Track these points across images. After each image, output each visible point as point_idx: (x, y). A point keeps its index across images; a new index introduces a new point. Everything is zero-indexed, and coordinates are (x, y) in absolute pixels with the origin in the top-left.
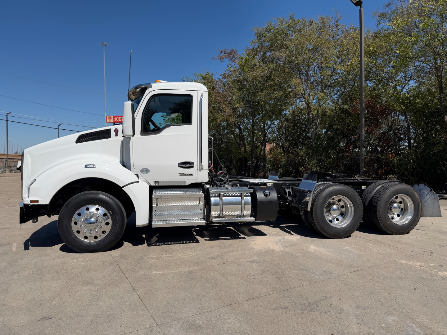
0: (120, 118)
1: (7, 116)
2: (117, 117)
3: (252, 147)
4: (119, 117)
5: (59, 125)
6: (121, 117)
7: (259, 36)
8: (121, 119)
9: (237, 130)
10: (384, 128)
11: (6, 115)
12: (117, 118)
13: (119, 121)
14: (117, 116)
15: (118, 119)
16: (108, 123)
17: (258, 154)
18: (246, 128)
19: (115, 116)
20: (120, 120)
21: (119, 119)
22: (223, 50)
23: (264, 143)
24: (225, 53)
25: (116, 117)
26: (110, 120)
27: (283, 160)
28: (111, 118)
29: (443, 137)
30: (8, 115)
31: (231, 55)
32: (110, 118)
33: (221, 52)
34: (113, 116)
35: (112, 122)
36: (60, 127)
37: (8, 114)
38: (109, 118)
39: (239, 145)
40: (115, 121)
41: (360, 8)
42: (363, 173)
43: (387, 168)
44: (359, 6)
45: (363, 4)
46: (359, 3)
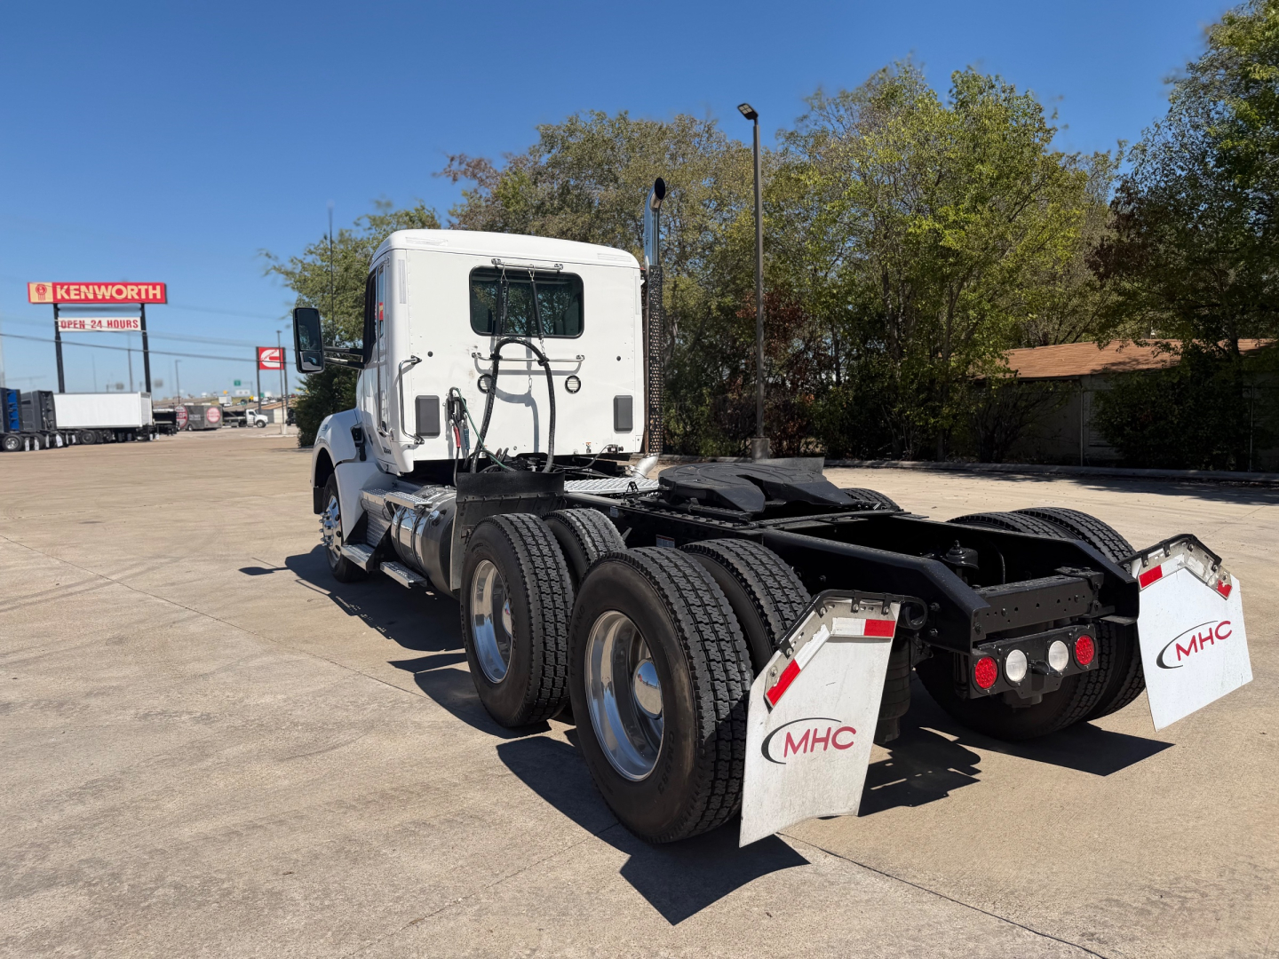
0: (75, 290)
2: (66, 287)
4: (72, 287)
6: (77, 287)
7: (549, 140)
8: (77, 292)
10: (798, 344)
12: (64, 290)
13: (73, 297)
14: (66, 284)
15: (68, 292)
16: (34, 303)
19: (59, 284)
20: (76, 295)
21: (72, 293)
22: (457, 155)
24: (460, 163)
25: (62, 285)
26: (39, 294)
28: (44, 289)
29: (887, 366)
31: (476, 169)
32: (41, 290)
33: (452, 159)
34: (51, 284)
35: (47, 300)
38: (38, 290)
40: (59, 297)
41: (754, 124)
42: (762, 429)
43: (802, 420)
44: (752, 121)
45: (759, 119)
46: (752, 116)
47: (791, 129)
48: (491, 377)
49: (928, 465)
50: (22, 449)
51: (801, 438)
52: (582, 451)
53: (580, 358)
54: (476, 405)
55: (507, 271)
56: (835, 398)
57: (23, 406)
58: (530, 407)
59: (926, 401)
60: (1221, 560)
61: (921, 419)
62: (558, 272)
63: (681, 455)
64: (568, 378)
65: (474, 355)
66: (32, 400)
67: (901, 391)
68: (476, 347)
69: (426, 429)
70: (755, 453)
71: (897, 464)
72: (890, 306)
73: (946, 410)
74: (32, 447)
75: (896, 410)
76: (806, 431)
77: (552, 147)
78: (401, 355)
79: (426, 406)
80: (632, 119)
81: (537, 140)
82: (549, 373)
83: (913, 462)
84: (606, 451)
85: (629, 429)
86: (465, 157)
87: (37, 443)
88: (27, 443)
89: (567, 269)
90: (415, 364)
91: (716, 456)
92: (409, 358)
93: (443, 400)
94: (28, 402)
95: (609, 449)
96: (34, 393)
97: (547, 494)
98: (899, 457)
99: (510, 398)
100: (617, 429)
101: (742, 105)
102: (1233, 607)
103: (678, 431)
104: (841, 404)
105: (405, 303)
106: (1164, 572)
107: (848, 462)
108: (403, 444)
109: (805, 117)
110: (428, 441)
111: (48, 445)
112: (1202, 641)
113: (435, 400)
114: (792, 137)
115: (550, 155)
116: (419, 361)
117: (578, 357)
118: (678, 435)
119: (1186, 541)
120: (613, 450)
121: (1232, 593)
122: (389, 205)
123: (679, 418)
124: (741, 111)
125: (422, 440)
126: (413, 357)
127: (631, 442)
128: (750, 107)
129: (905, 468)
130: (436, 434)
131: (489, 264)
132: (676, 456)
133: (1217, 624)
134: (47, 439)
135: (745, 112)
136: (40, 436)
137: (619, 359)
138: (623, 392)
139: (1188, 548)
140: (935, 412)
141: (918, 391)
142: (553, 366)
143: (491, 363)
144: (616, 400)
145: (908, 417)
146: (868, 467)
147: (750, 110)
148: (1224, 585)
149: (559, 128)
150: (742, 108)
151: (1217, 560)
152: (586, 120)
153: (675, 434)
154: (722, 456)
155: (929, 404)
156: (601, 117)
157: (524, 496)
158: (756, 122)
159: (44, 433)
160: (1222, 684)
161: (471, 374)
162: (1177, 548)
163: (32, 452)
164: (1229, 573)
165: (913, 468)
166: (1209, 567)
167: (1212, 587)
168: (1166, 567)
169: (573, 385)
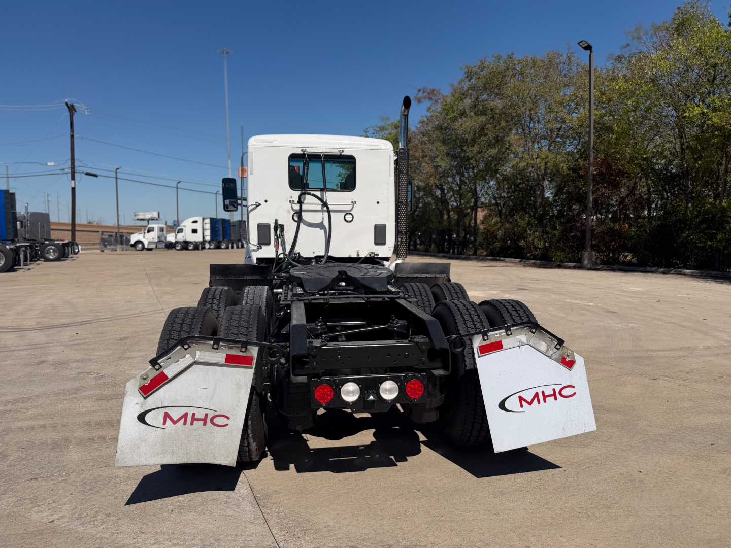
1: (116, 172)
3: (459, 215)
5: (178, 183)
7: (469, 75)
9: (438, 193)
11: (115, 170)
17: (467, 225)
18: (451, 188)
22: (422, 88)
23: (475, 208)
24: (424, 93)
27: (500, 233)
29: (681, 205)
30: (118, 171)
31: (432, 95)
33: (419, 91)
36: (179, 186)
37: (118, 169)
39: (440, 212)
41: (589, 53)
42: (589, 246)
43: (621, 241)
44: (589, 51)
45: (593, 49)
46: (588, 48)
47: (618, 53)
48: (299, 213)
49: (703, 273)
50: (227, 248)
51: (619, 252)
52: (354, 255)
53: (354, 203)
54: (290, 229)
55: (308, 155)
56: (641, 226)
57: (232, 228)
58: (323, 230)
59: (705, 229)
60: (564, 342)
61: (701, 242)
62: (341, 154)
63: (541, 261)
64: (346, 214)
65: (290, 202)
66: (236, 225)
67: (689, 223)
68: (292, 197)
69: (264, 240)
70: (584, 261)
71: (680, 272)
72: (686, 165)
73: (719, 237)
74: (233, 247)
75: (684, 235)
76: (624, 248)
77: (471, 78)
78: (251, 201)
79: (263, 229)
80: (517, 57)
81: (462, 75)
82: (329, 211)
83: (692, 271)
84: (368, 256)
85: (384, 243)
86: (427, 89)
87: (235, 245)
88: (230, 245)
89: (346, 153)
90: (257, 206)
91: (562, 261)
92: (255, 204)
93: (272, 226)
94: (234, 226)
95: (370, 255)
96: (237, 221)
97: (262, 277)
98: (685, 267)
99: (311, 225)
100: (376, 243)
101: (581, 42)
102: (578, 375)
103: (539, 246)
104: (645, 231)
105: (252, 174)
106: (504, 346)
107: (648, 269)
108: (251, 249)
109: (628, 45)
110: (264, 247)
111: (240, 246)
112: (545, 397)
113: (269, 226)
114: (619, 59)
115: (470, 83)
116: (260, 205)
117: (352, 202)
118: (540, 249)
119: (529, 327)
120: (372, 255)
121: (575, 367)
122: (388, 119)
123: (541, 238)
124: (581, 46)
125: (261, 247)
126: (257, 203)
127: (386, 250)
128: (586, 43)
129: (686, 275)
130: (269, 244)
131: (299, 151)
132: (538, 261)
133: (561, 387)
134: (240, 244)
135: (584, 46)
136: (237, 242)
137: (378, 203)
138: (381, 222)
139: (531, 331)
140: (712, 238)
141: (701, 223)
142: (331, 207)
143: (298, 205)
144: (376, 227)
145: (692, 239)
146: (660, 273)
147: (586, 45)
148: (567, 359)
149: (475, 67)
150: (581, 44)
151: (561, 342)
152: (490, 61)
153: (538, 248)
154: (567, 262)
155: (707, 231)
156: (499, 58)
157: (249, 278)
158: (591, 52)
159: (239, 241)
160: (563, 429)
161: (289, 211)
162: (520, 331)
163: (232, 250)
164: (573, 352)
165: (692, 275)
166: (553, 346)
167: (556, 360)
168: (506, 342)
169: (349, 218)
